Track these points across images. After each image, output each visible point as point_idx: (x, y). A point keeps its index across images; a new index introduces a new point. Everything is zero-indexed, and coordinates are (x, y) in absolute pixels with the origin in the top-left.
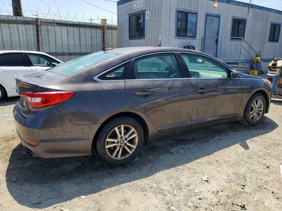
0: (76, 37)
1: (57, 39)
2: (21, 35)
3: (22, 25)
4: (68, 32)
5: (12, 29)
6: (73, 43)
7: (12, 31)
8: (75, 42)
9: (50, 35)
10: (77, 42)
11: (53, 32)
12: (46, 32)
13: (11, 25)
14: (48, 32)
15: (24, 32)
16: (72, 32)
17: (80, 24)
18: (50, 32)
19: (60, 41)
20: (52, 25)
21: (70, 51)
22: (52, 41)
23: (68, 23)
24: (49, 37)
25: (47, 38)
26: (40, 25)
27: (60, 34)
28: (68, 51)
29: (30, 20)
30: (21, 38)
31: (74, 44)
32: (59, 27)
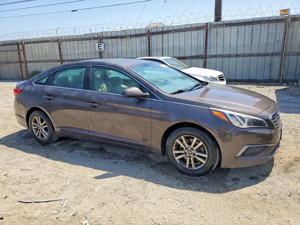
0: (247, 36)
1: (225, 40)
2: (193, 40)
3: (195, 31)
4: (238, 32)
5: (187, 36)
6: (242, 44)
7: (186, 38)
8: (246, 42)
9: (219, 38)
10: (248, 42)
11: (222, 34)
12: (215, 35)
13: (187, 33)
14: (217, 34)
15: (196, 37)
16: (243, 32)
17: (254, 20)
18: (219, 34)
19: (228, 42)
20: (221, 27)
21: (238, 53)
22: (220, 43)
23: (239, 22)
24: (217, 39)
25: (215, 41)
26: (210, 29)
27: (229, 35)
28: (235, 53)
29: (202, 25)
30: (193, 42)
31: (244, 45)
32: (229, 28)
